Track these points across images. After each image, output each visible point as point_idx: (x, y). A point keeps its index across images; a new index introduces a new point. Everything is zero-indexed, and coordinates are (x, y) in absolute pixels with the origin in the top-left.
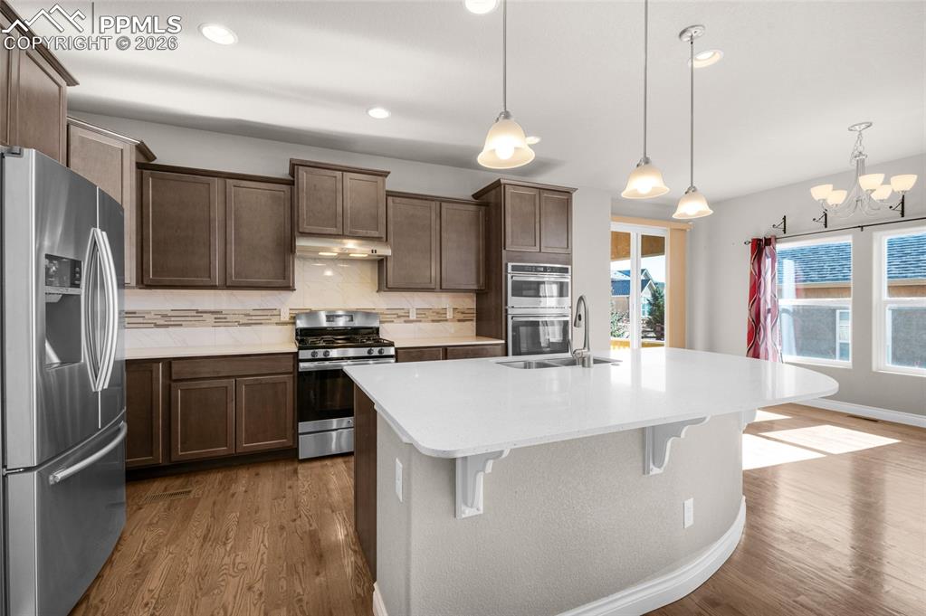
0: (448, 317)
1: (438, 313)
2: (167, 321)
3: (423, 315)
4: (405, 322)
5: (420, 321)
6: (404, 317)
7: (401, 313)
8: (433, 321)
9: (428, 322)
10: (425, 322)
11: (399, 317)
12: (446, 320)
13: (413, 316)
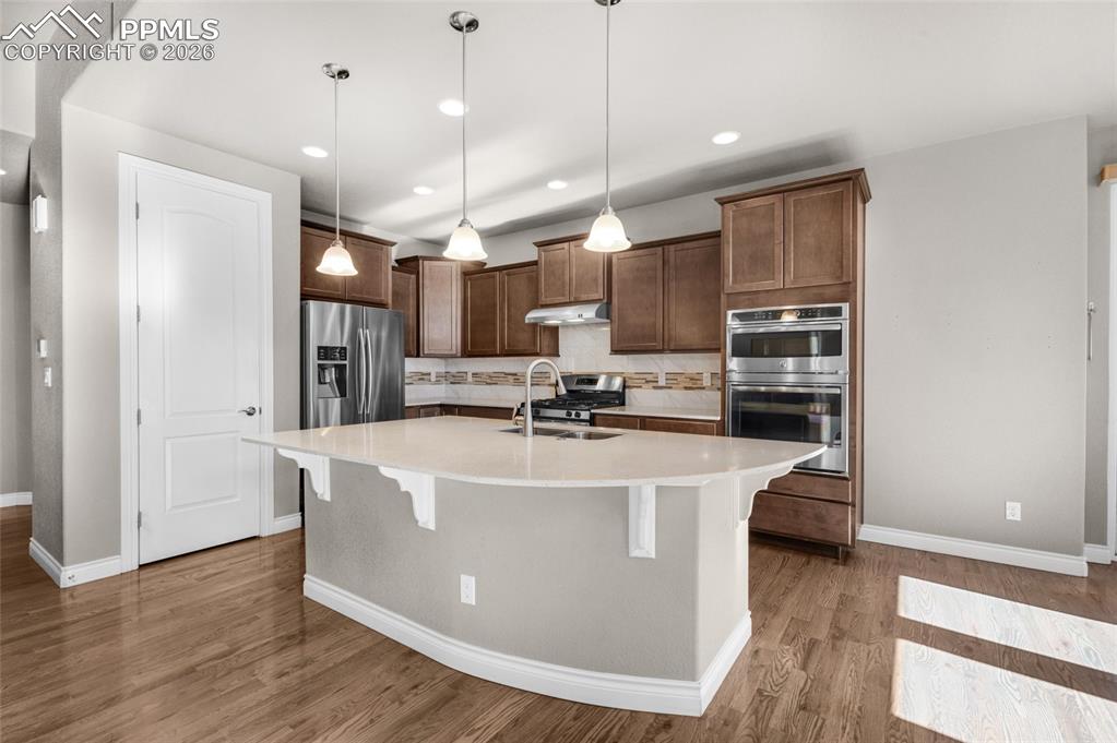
0: (705, 385)
1: (692, 379)
2: (492, 380)
3: (673, 381)
4: (654, 388)
5: (670, 388)
6: (652, 382)
7: (650, 378)
8: (686, 388)
9: (680, 389)
10: (676, 388)
11: (647, 382)
12: (704, 388)
13: (662, 382)
